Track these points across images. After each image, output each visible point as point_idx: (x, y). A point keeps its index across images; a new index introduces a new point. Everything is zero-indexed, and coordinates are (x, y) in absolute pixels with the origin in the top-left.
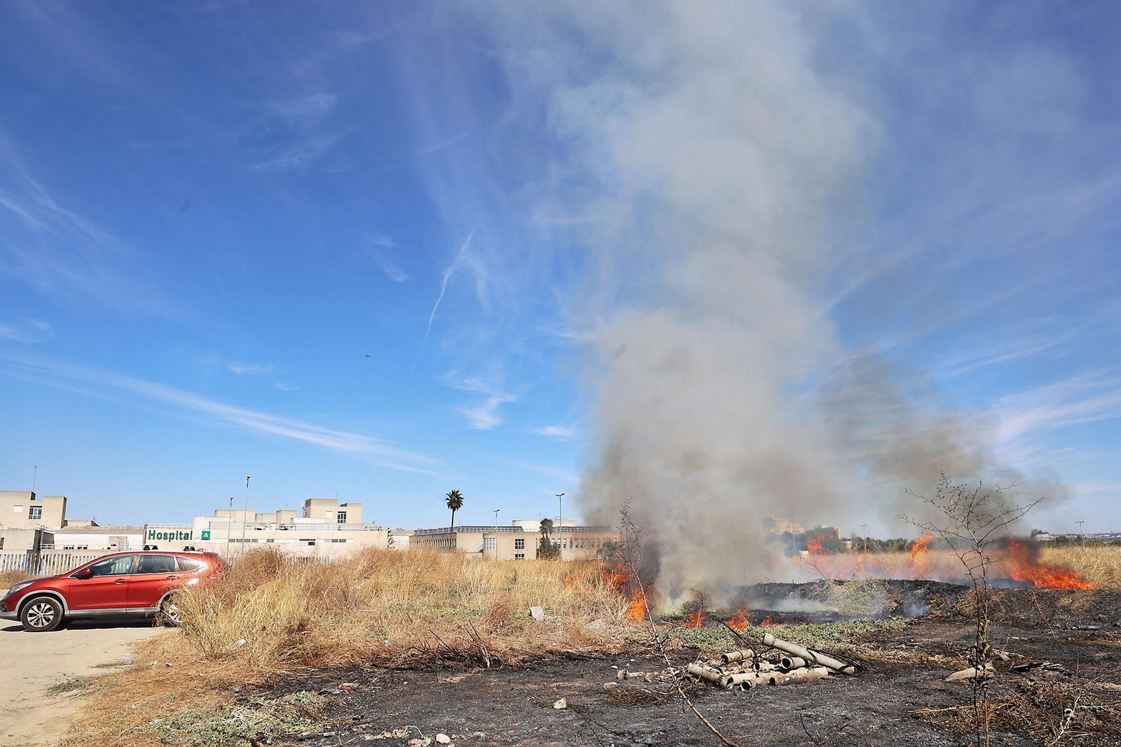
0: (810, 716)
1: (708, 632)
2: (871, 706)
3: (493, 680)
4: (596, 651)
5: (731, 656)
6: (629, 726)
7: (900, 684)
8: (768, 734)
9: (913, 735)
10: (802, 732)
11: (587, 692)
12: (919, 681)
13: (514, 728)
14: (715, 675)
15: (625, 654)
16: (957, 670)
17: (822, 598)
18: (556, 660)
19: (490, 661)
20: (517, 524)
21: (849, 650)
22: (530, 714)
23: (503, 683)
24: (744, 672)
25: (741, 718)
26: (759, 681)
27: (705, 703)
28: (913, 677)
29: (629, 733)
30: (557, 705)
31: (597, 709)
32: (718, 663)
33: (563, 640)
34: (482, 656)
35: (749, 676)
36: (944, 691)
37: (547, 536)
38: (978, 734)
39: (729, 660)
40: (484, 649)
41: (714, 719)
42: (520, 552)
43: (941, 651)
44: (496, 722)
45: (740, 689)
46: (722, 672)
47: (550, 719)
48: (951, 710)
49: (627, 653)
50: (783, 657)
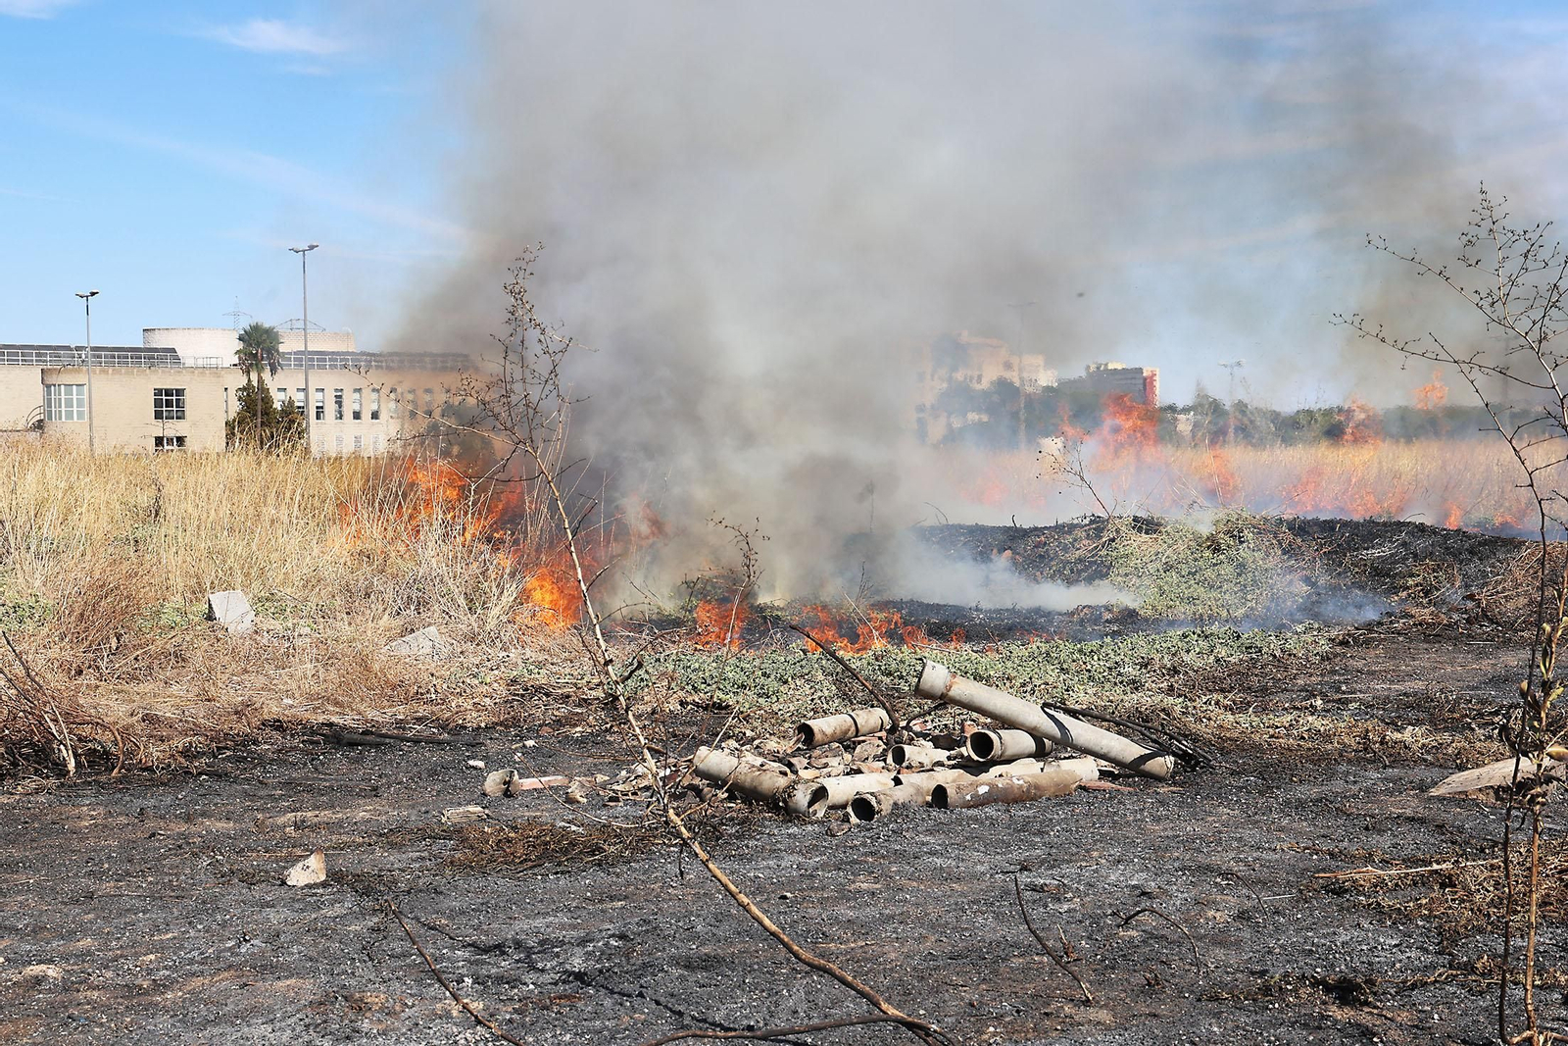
0: (1041, 889)
1: (757, 663)
2: (1215, 860)
3: (88, 812)
4: (419, 720)
5: (823, 726)
6: (518, 926)
7: (1301, 805)
8: (922, 938)
9: (1325, 936)
10: (1019, 932)
11: (392, 837)
12: (1354, 796)
13: (161, 948)
14: (774, 779)
15: (511, 725)
16: (1461, 768)
17: (1095, 570)
18: (293, 749)
19: (76, 755)
20: (160, 341)
21: (1164, 710)
22: (209, 906)
23: (123, 820)
24: (859, 771)
25: (845, 895)
26: (901, 794)
27: (741, 857)
28: (1338, 786)
29: (518, 945)
30: (298, 876)
31: (421, 882)
32: (786, 746)
33: (316, 689)
34: (49, 742)
35: (874, 782)
36: (1422, 821)
37: (260, 381)
38: (1507, 936)
39: (818, 737)
40: (55, 721)
41: (767, 900)
42: (172, 429)
43: (1422, 716)
44: (98, 934)
45: (846, 819)
46: (795, 772)
47: (275, 917)
48: (1436, 871)
49: (515, 722)
50: (971, 730)
